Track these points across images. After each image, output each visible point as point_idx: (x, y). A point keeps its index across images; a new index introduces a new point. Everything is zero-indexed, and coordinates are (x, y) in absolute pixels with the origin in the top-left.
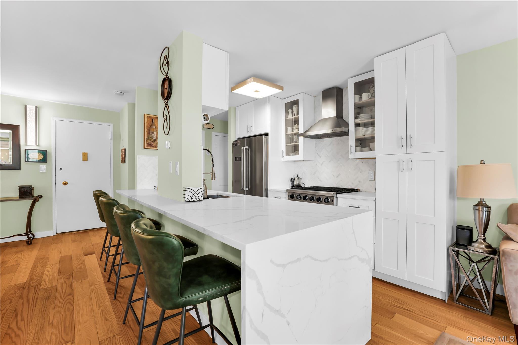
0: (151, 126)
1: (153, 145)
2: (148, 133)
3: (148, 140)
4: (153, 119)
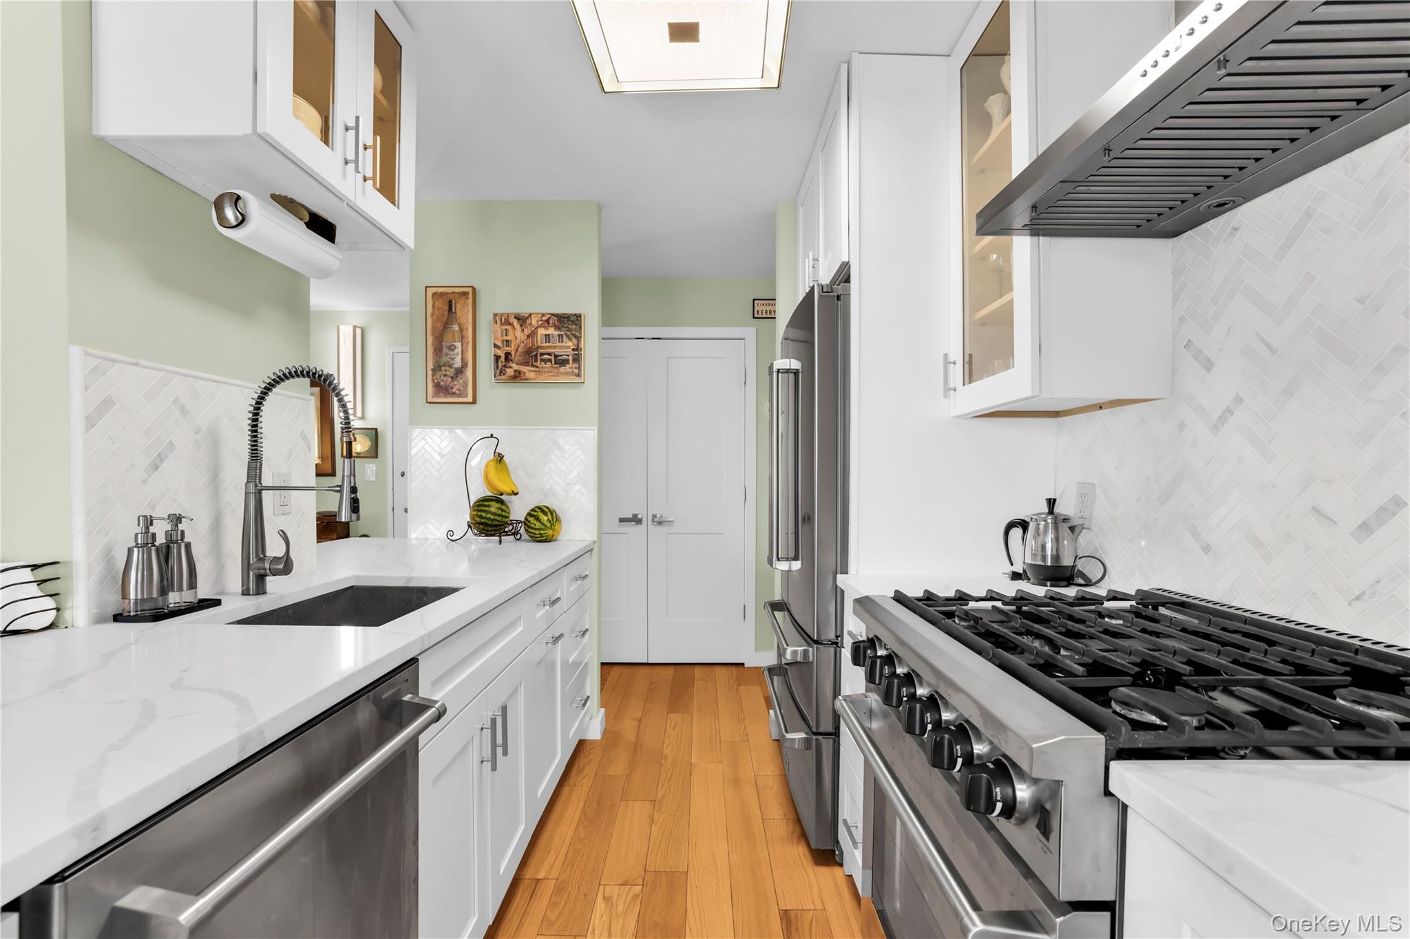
0: (447, 325)
1: (454, 390)
2: (438, 350)
3: (439, 373)
4: (450, 302)
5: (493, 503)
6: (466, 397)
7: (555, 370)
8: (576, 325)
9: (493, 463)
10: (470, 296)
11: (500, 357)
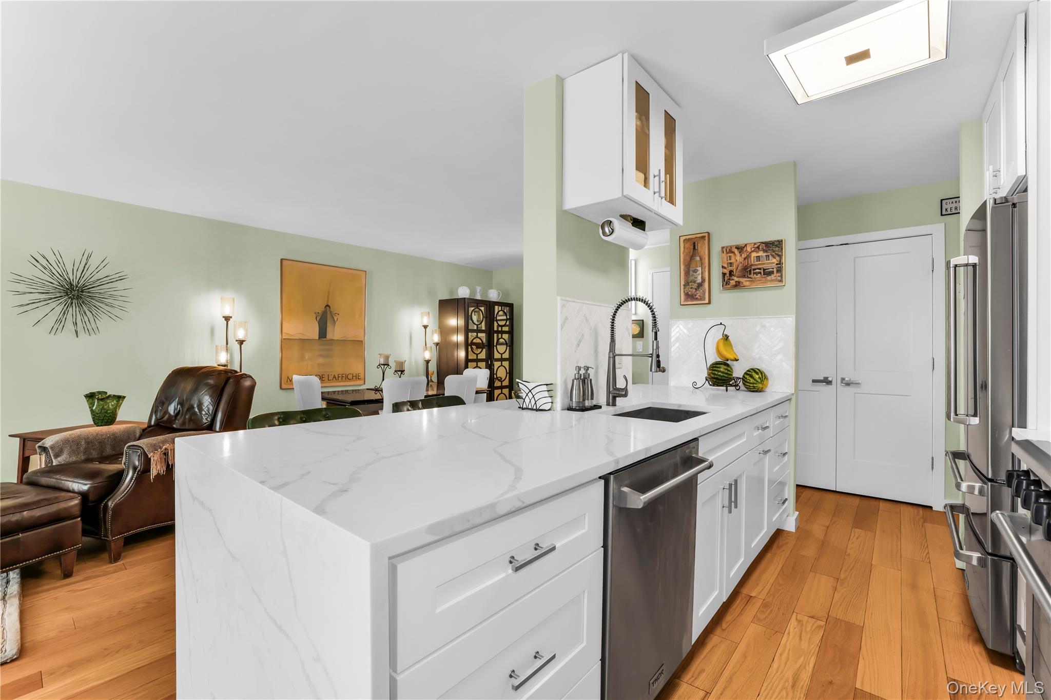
0: (692, 257)
1: (697, 296)
2: (687, 273)
3: (687, 287)
4: (694, 243)
5: (722, 366)
6: (704, 300)
7: (764, 279)
8: (779, 247)
9: (722, 341)
10: (707, 238)
11: (726, 274)
